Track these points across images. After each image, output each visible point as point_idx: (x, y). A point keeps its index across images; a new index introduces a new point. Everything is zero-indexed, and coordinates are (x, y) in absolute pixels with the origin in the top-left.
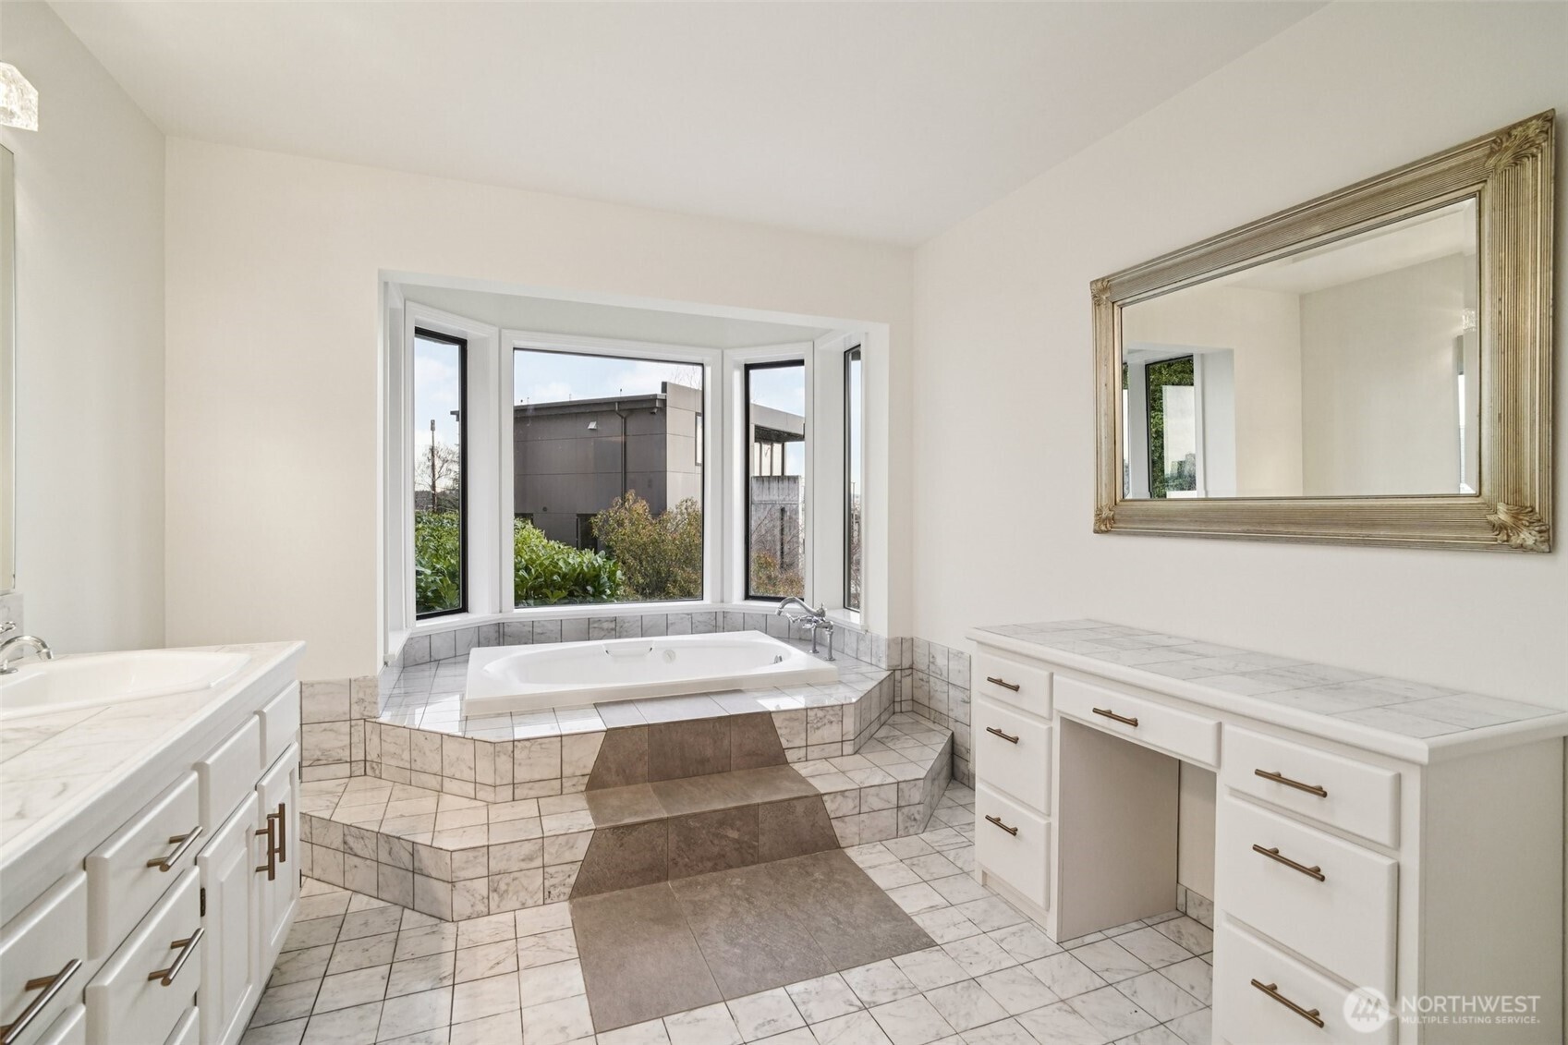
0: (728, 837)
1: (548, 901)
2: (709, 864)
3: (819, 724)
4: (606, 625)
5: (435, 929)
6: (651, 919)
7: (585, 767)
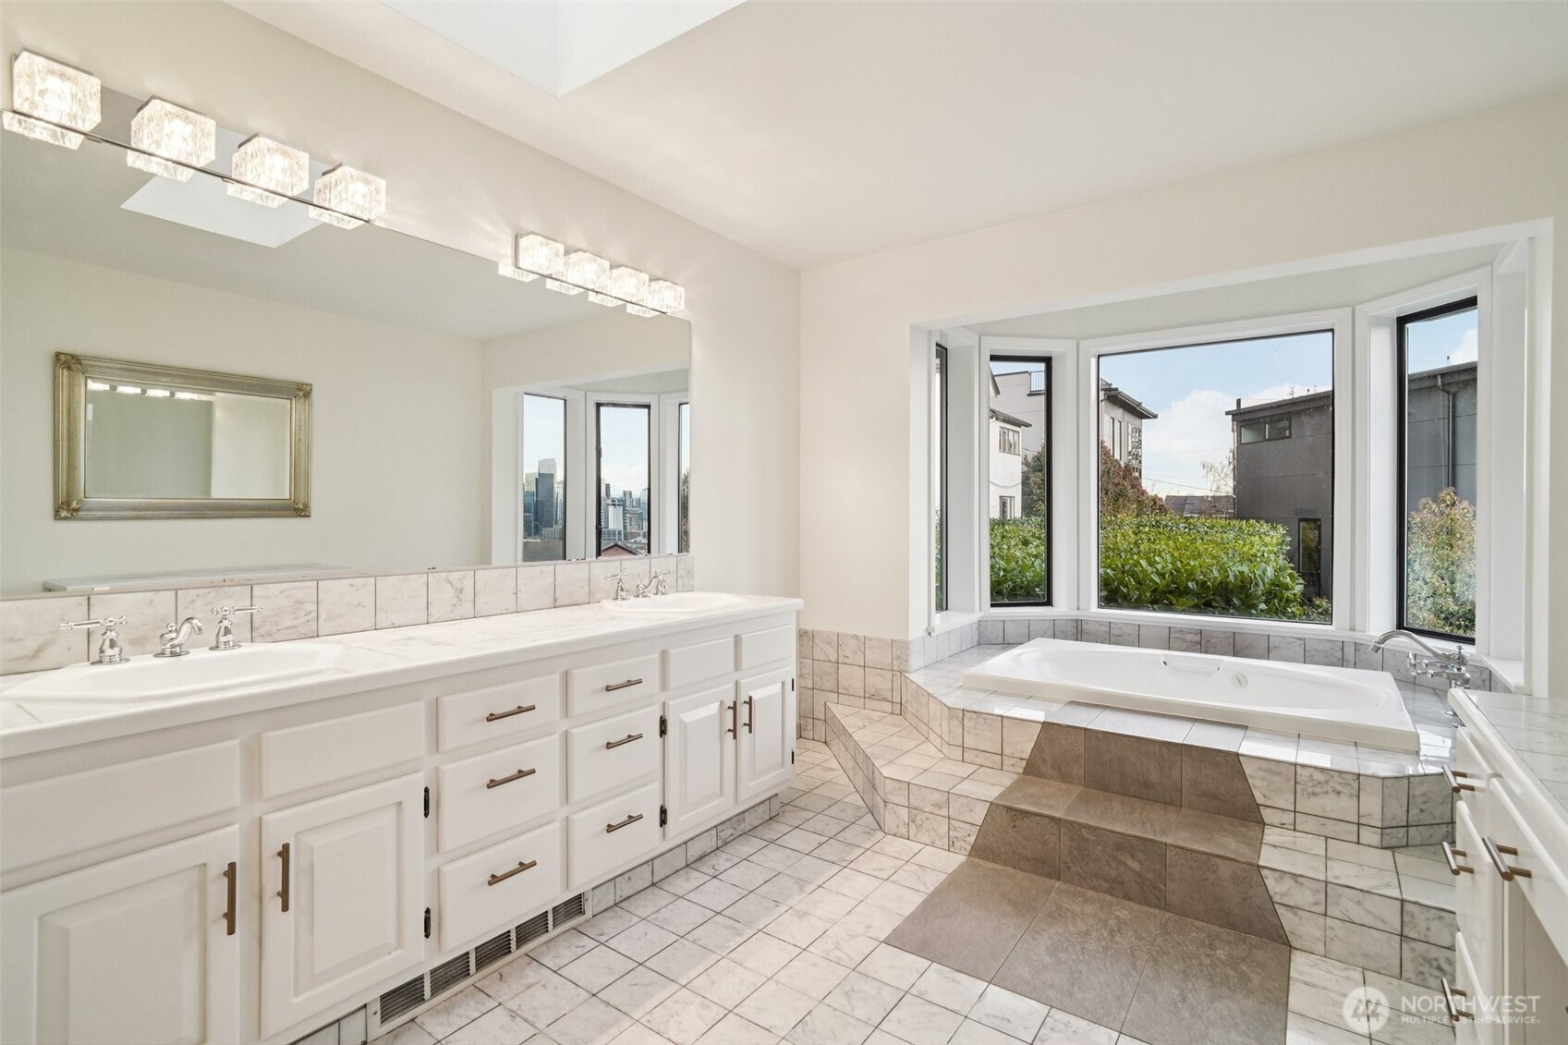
0: (1127, 865)
1: (951, 849)
2: (1105, 885)
3: (1317, 790)
4: (1189, 637)
5: (872, 832)
6: (1009, 900)
7: (1023, 751)
